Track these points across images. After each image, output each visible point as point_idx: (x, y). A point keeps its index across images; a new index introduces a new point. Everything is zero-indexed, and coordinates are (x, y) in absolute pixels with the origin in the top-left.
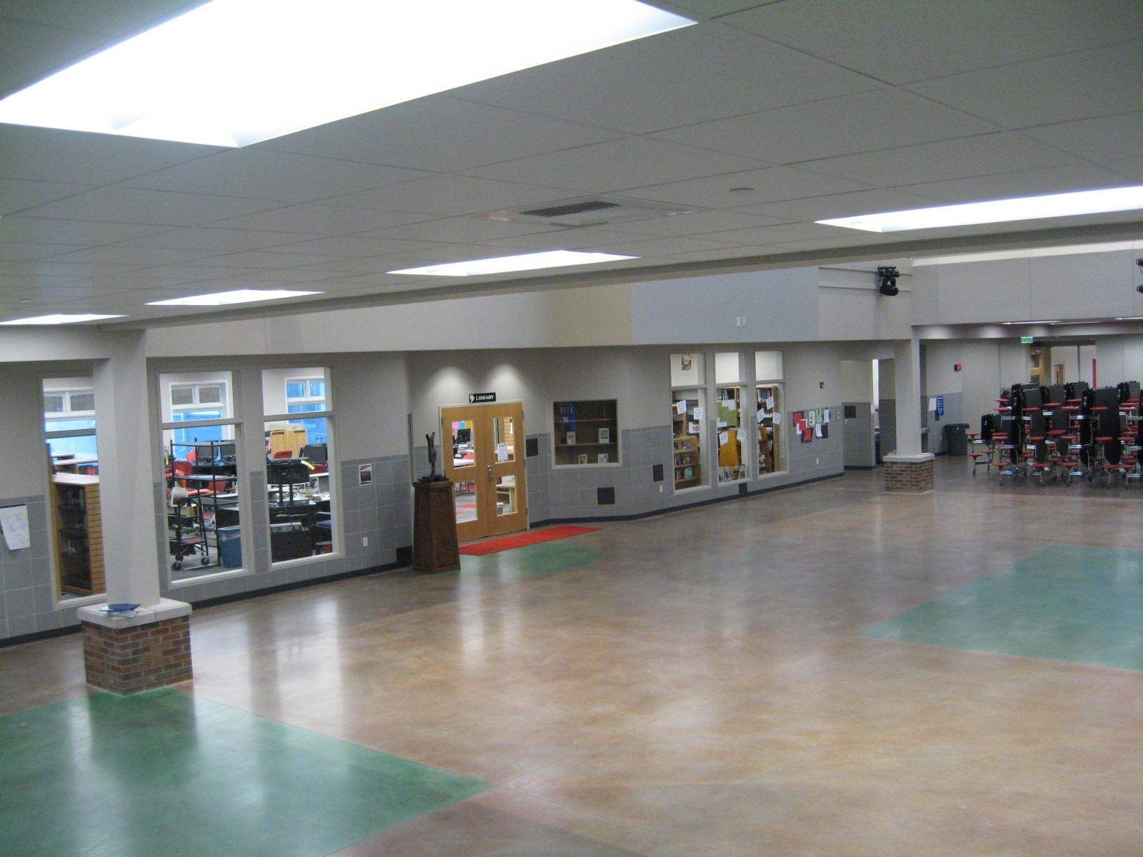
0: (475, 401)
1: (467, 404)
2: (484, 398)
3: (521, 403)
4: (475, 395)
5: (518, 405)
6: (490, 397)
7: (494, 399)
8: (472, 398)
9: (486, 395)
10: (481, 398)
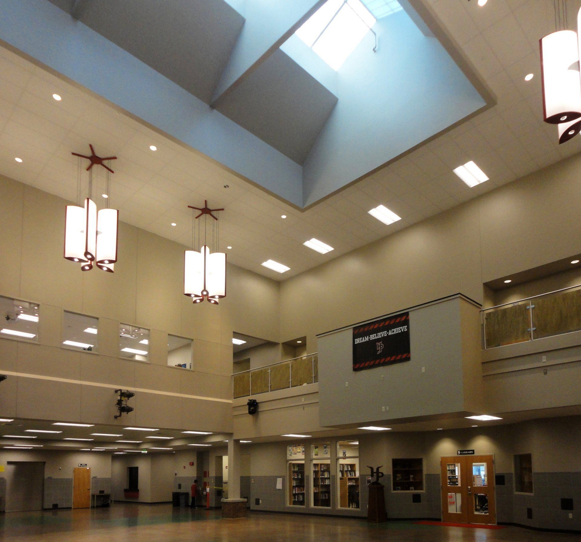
0: (461, 454)
1: (456, 455)
2: (467, 452)
3: (492, 455)
4: (461, 451)
5: (490, 457)
6: (470, 452)
7: (473, 453)
8: (459, 452)
9: (469, 451)
10: (465, 452)
